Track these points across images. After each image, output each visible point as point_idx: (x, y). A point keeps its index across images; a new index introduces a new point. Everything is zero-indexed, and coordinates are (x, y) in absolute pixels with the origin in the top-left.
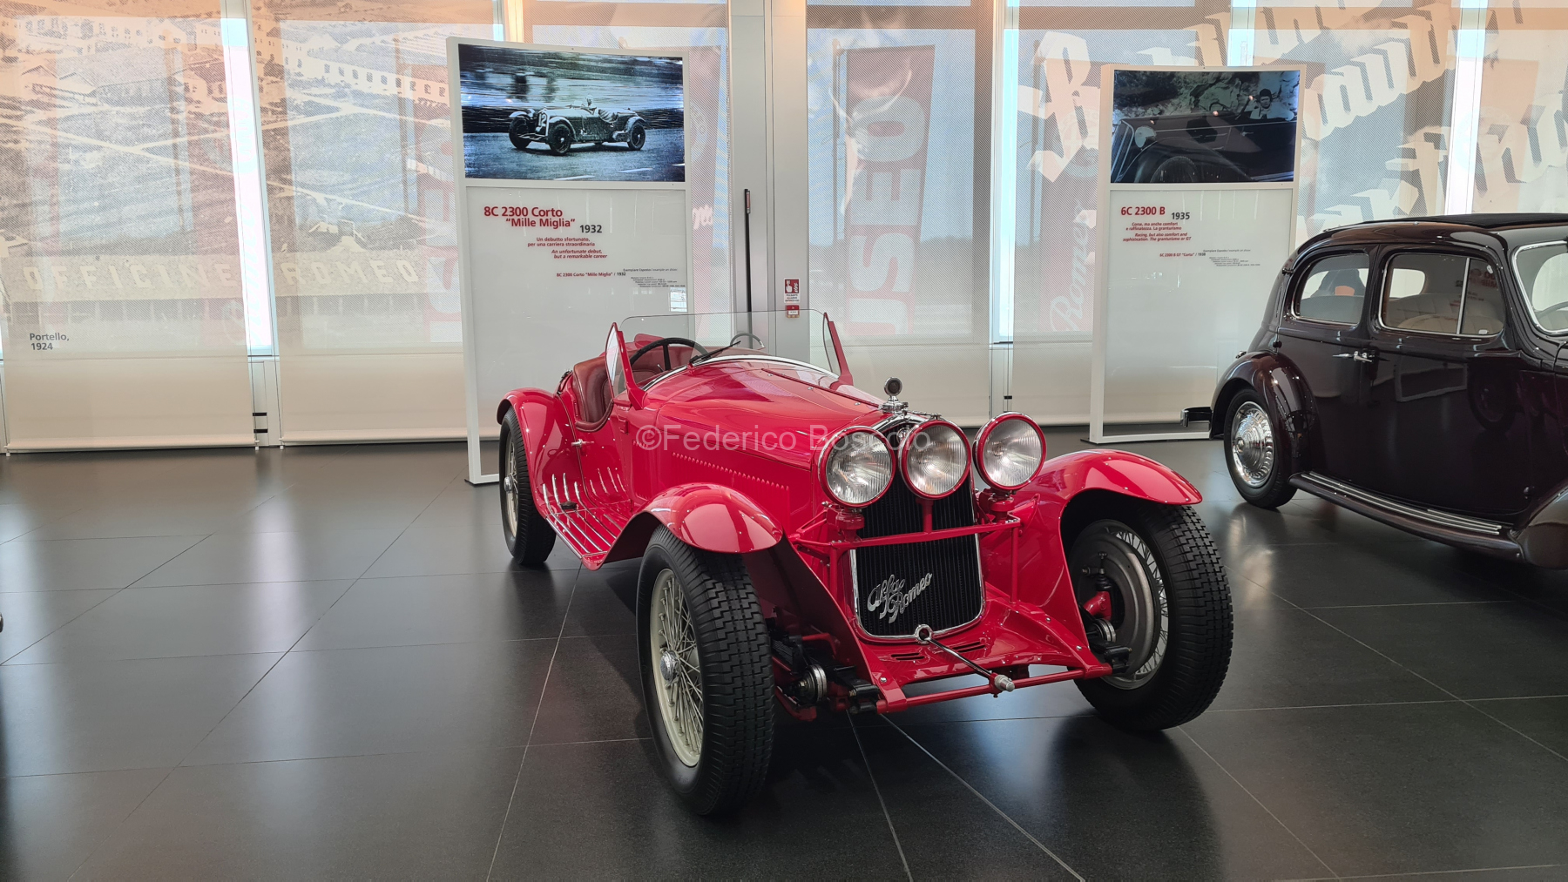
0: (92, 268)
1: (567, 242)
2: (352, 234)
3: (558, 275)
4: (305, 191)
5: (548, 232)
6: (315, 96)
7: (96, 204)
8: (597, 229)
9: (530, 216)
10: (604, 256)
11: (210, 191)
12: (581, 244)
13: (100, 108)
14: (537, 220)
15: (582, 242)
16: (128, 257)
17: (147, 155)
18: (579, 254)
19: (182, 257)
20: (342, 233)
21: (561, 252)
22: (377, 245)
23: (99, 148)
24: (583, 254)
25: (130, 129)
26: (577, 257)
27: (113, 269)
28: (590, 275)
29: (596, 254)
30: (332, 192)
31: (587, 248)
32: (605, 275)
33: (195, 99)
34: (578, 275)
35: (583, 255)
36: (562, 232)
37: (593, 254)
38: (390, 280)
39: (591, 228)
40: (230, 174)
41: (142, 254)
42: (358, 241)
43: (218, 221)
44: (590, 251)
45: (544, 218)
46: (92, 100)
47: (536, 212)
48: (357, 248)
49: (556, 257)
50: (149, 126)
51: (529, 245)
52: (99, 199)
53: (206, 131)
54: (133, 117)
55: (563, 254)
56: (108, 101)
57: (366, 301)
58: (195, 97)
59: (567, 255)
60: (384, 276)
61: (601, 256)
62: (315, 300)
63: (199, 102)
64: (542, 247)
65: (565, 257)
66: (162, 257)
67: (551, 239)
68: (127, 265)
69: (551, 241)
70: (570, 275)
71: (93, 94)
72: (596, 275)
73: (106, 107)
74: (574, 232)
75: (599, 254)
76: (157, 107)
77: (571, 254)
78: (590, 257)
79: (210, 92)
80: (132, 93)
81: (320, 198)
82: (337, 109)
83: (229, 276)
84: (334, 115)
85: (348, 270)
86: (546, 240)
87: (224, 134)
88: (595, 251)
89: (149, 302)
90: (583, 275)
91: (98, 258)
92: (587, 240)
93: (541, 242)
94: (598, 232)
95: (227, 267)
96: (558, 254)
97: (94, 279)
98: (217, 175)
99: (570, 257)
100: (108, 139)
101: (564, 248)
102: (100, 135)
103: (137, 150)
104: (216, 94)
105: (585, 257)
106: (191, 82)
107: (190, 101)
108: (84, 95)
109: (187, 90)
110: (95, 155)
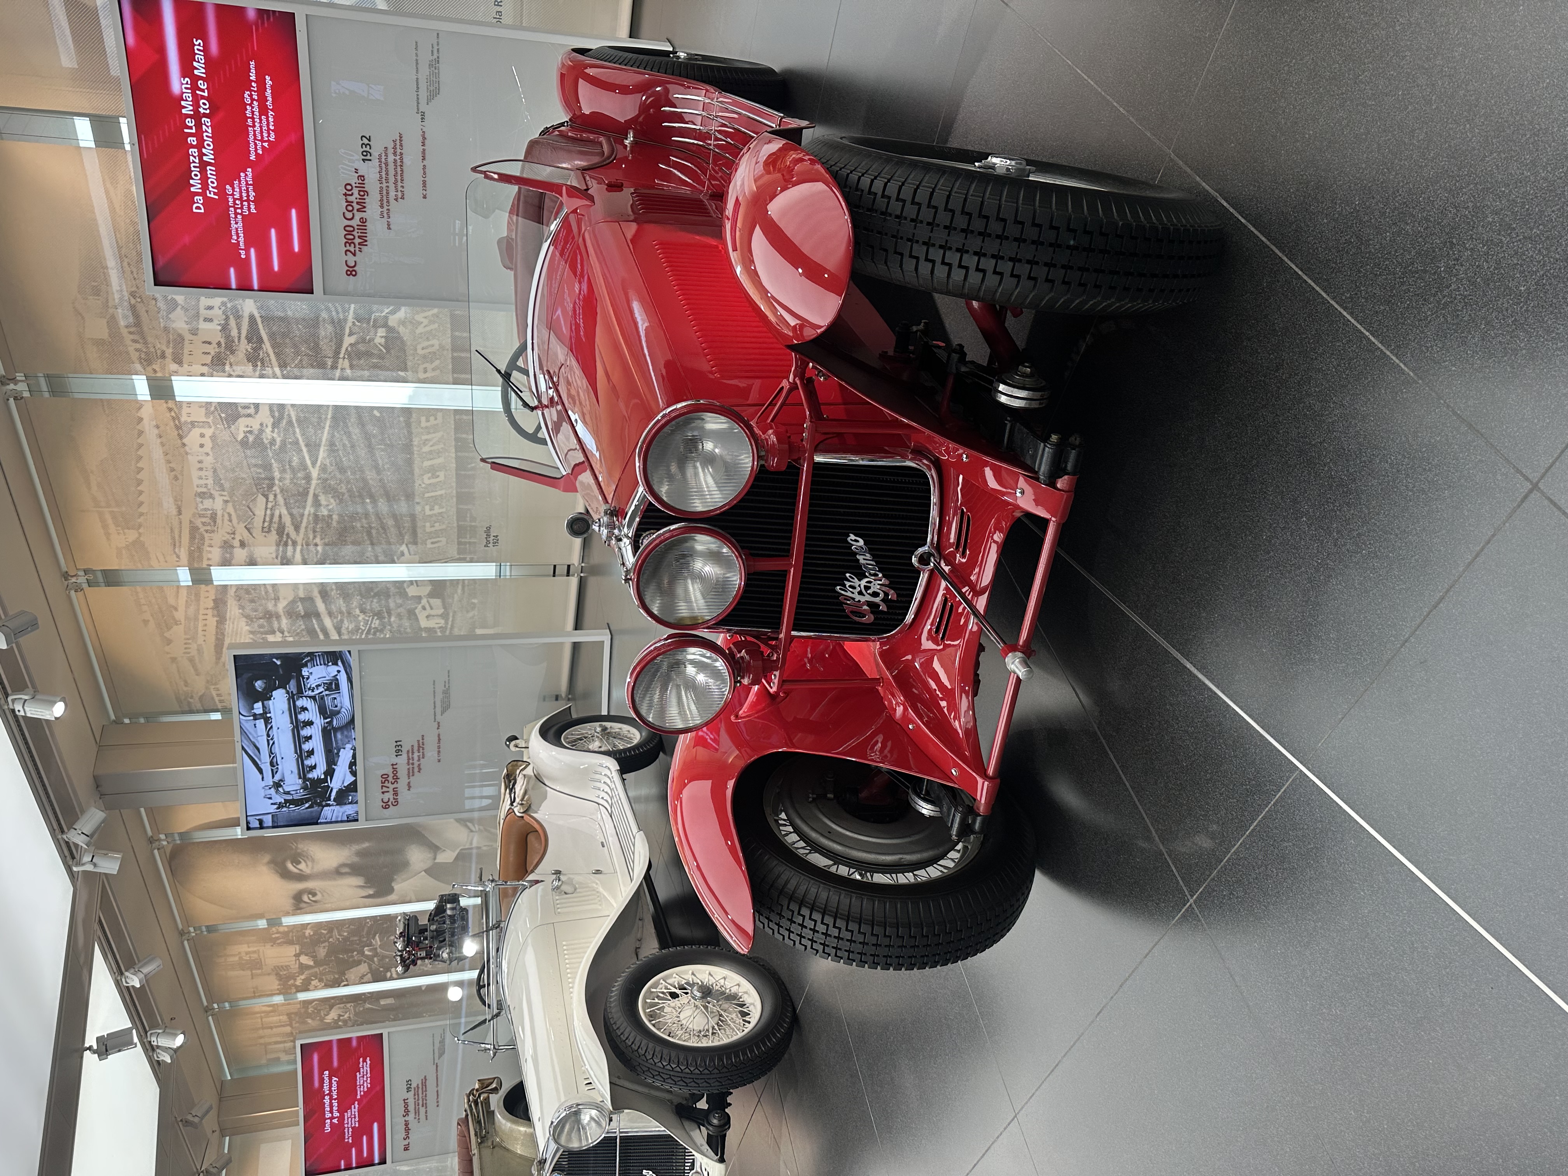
0: (427, 508)
1: (384, 181)
2: (386, 317)
3: (425, 197)
4: (343, 350)
5: (373, 203)
6: (239, 333)
7: (368, 501)
8: (366, 141)
9: (355, 222)
10: (401, 137)
11: (350, 424)
12: (386, 164)
13: (278, 491)
14: (358, 216)
15: (383, 164)
16: (417, 485)
17: (318, 466)
18: (399, 169)
19: (415, 448)
21: (397, 190)
23: (316, 496)
25: (295, 474)
26: (402, 170)
27: (427, 495)
28: (424, 158)
29: (398, 147)
30: (342, 329)
31: (391, 158)
32: (424, 138)
33: (259, 427)
34: (425, 173)
35: (400, 164)
36: (372, 186)
37: (398, 151)
39: (364, 149)
40: (331, 408)
41: (413, 475)
43: (379, 421)
44: (395, 154)
45: (356, 207)
46: (271, 497)
47: (349, 215)
49: (402, 198)
50: (290, 462)
51: (389, 228)
52: (363, 499)
53: (290, 422)
54: (283, 471)
55: (400, 189)
56: (270, 486)
58: (256, 427)
59: (399, 184)
61: (401, 141)
63: (261, 425)
64: (391, 213)
65: (402, 187)
66: (416, 462)
67: (381, 200)
68: (423, 486)
69: (384, 201)
70: (424, 182)
71: (265, 496)
72: (424, 150)
73: (276, 488)
74: (371, 171)
75: (398, 144)
76: (271, 455)
77: (399, 178)
78: (401, 154)
79: (249, 416)
80: (260, 470)
81: (348, 341)
82: (252, 317)
83: (432, 418)
84: (259, 320)
85: (423, 325)
86: (382, 206)
87: (291, 409)
88: (395, 148)
89: (456, 474)
90: (424, 168)
91: (418, 503)
92: (380, 156)
93: (386, 214)
94: (369, 140)
95: (423, 419)
96: (400, 194)
97: (436, 507)
98: (333, 418)
99: (402, 180)
100: (306, 489)
101: (392, 186)
102: (305, 493)
104: (252, 411)
105: (402, 161)
106: (243, 428)
107: (261, 431)
108: (267, 501)
109: (250, 432)
110: (322, 499)
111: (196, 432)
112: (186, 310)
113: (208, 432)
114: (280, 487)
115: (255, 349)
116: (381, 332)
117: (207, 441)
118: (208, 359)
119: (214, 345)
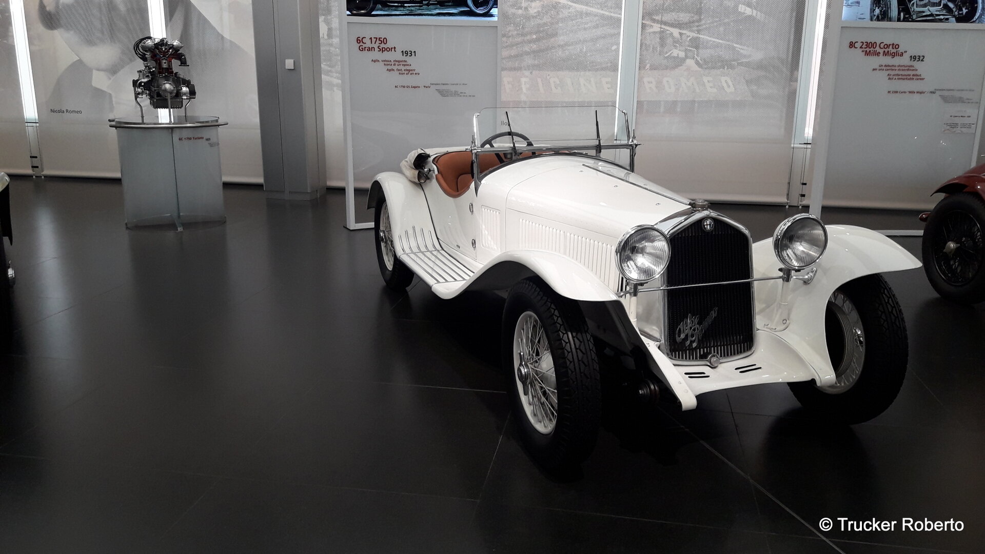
0: (528, 79)
1: (899, 68)
2: (693, 58)
3: (889, 92)
4: (667, 28)
5: (888, 60)
7: (535, 37)
8: (921, 58)
9: (877, 49)
11: (605, 28)
12: (908, 70)
14: (882, 51)
15: (910, 68)
16: (549, 73)
19: (582, 73)
20: (687, 57)
21: (894, 75)
22: (710, 65)
24: (908, 77)
26: (904, 79)
27: (539, 80)
28: (910, 92)
29: (917, 77)
30: (684, 28)
31: (912, 73)
32: (921, 93)
34: (902, 93)
36: (897, 61)
37: (915, 77)
38: (715, 90)
39: (917, 57)
41: (558, 70)
42: (697, 63)
44: (913, 75)
45: (886, 50)
47: (882, 46)
48: (696, 68)
49: (889, 79)
51: (874, 70)
52: (536, 33)
55: (894, 77)
57: (696, 105)
59: (897, 77)
60: (711, 87)
61: (921, 79)
62: (662, 103)
64: (881, 71)
65: (895, 79)
66: (570, 73)
67: (889, 66)
68: (548, 77)
69: (888, 67)
70: (896, 92)
72: (914, 93)
74: (905, 60)
75: (919, 77)
77: (900, 77)
78: (913, 79)
81: (676, 32)
86: (885, 66)
88: (917, 75)
89: (558, 102)
90: (905, 92)
92: (913, 66)
93: (882, 68)
94: (922, 60)
95: (609, 79)
96: (891, 77)
97: (528, 86)
98: (612, 17)
99: (899, 79)
101: (897, 72)
105: (909, 79)
116: (681, 54)
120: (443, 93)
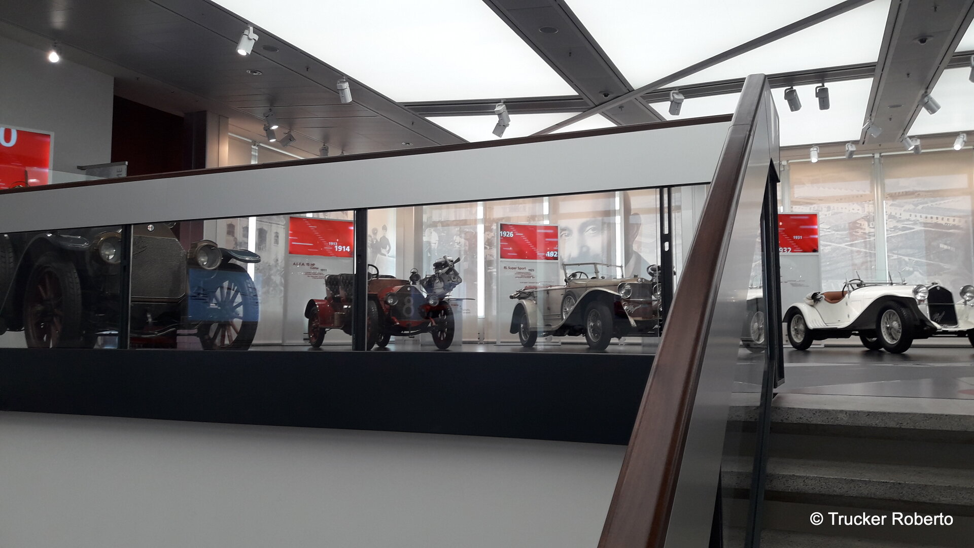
0: (825, 284)
4: (901, 257)
6: (906, 224)
7: (828, 263)
17: (847, 247)
23: (830, 245)
25: (841, 239)
30: (912, 257)
40: (875, 252)
50: (847, 237)
53: (867, 238)
54: (842, 235)
56: (834, 230)
58: (863, 227)
63: (865, 229)
71: (829, 229)
73: (833, 232)
76: (850, 231)
79: (869, 225)
80: (842, 227)
81: (907, 259)
82: (913, 229)
84: (912, 231)
87: (873, 239)
98: (872, 253)
100: (834, 242)
102: (831, 242)
103: (843, 245)
106: (862, 223)
107: (862, 229)
108: (826, 229)
109: (861, 225)
110: (829, 247)
111: (860, 208)
112: (914, 209)
113: (860, 212)
114: (834, 234)
115: (899, 229)
116: (911, 269)
117: (855, 211)
118: (893, 214)
119: (900, 216)
120: (793, 285)
